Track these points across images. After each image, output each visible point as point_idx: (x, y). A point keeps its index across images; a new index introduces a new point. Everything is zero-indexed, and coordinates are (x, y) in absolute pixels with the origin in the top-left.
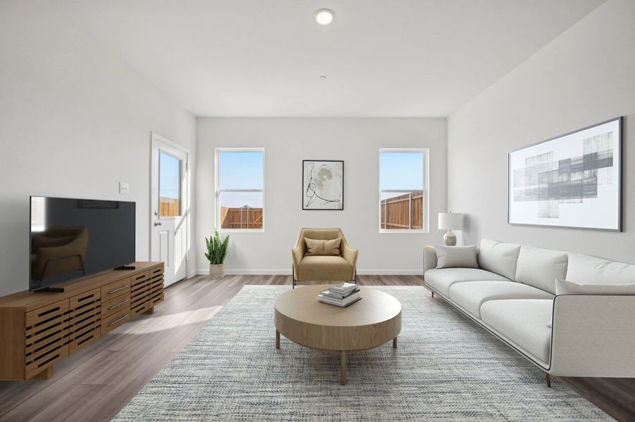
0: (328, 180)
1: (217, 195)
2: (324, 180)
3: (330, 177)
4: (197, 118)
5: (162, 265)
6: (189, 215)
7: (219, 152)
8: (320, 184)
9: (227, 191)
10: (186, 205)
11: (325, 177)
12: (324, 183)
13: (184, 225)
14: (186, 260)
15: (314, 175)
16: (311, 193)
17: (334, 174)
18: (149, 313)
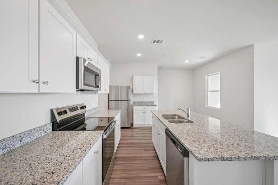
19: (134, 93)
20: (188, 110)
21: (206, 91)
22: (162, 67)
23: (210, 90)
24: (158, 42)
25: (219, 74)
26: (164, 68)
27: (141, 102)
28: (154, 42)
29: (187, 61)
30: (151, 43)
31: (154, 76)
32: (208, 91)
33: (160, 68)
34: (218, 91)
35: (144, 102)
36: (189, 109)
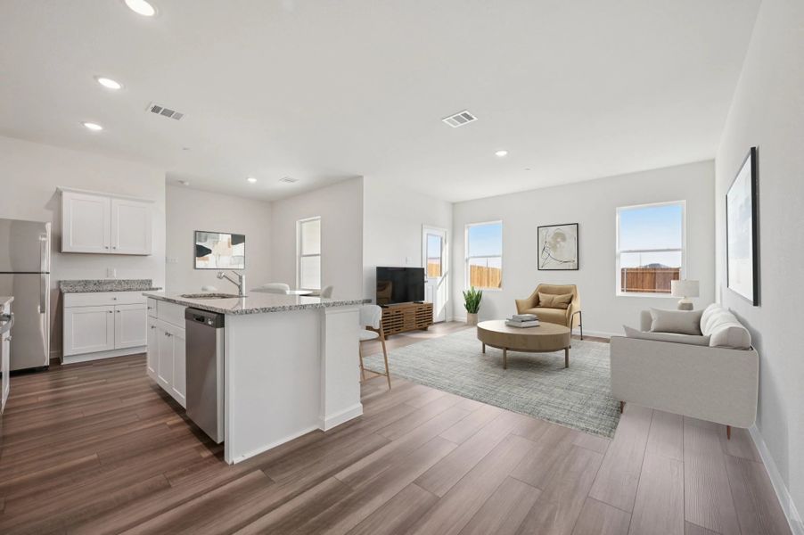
0: (562, 243)
1: (467, 260)
2: (558, 242)
3: (564, 239)
4: (454, 204)
5: (432, 304)
6: (447, 276)
7: (468, 227)
8: (554, 247)
9: (474, 257)
10: (446, 268)
11: (559, 240)
12: (558, 246)
13: (443, 283)
14: (445, 308)
15: (549, 239)
16: (545, 255)
17: (567, 236)
18: (425, 329)
19: (65, 249)
20: (241, 278)
21: (298, 254)
22: (182, 182)
23: (304, 254)
24: (168, 113)
25: (319, 221)
26: (187, 184)
27: (99, 282)
28: (156, 110)
29: (252, 180)
30: (146, 110)
31: (152, 202)
32: (302, 255)
33: (175, 184)
34: (318, 255)
35: (113, 282)
36: (244, 277)
